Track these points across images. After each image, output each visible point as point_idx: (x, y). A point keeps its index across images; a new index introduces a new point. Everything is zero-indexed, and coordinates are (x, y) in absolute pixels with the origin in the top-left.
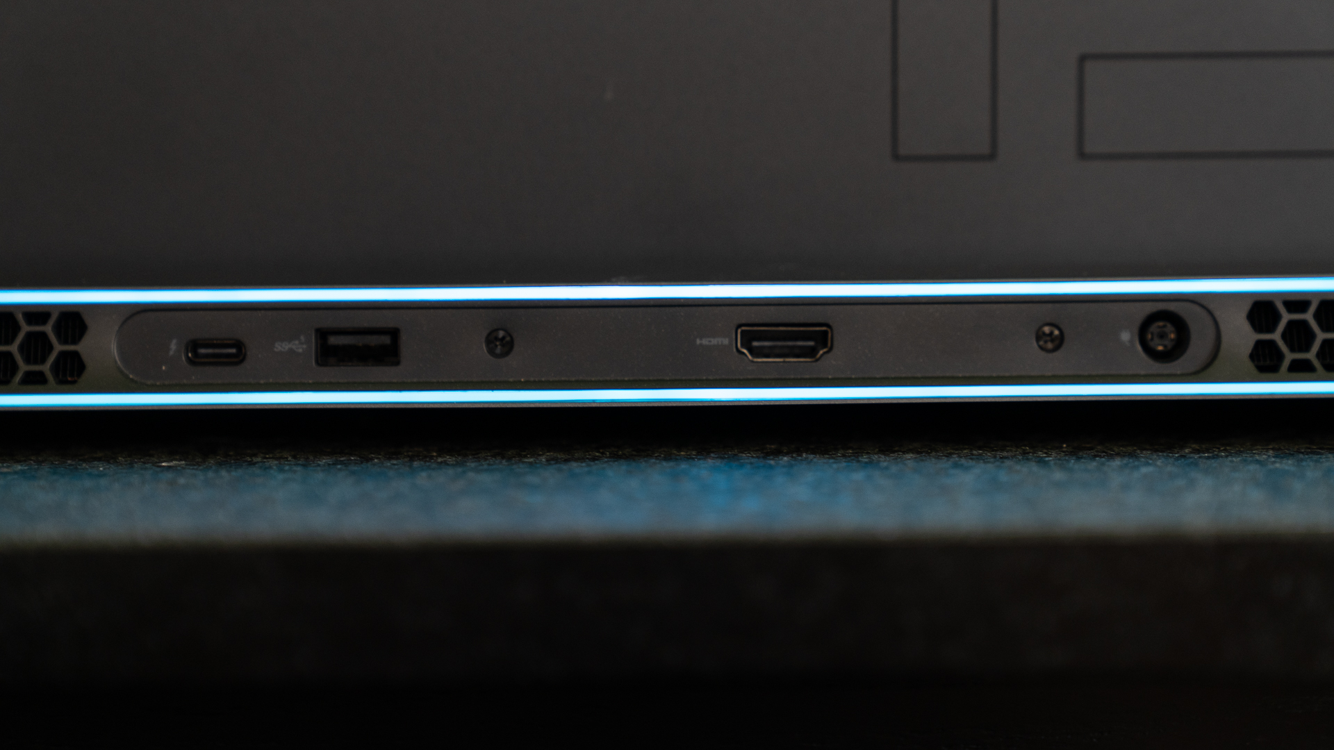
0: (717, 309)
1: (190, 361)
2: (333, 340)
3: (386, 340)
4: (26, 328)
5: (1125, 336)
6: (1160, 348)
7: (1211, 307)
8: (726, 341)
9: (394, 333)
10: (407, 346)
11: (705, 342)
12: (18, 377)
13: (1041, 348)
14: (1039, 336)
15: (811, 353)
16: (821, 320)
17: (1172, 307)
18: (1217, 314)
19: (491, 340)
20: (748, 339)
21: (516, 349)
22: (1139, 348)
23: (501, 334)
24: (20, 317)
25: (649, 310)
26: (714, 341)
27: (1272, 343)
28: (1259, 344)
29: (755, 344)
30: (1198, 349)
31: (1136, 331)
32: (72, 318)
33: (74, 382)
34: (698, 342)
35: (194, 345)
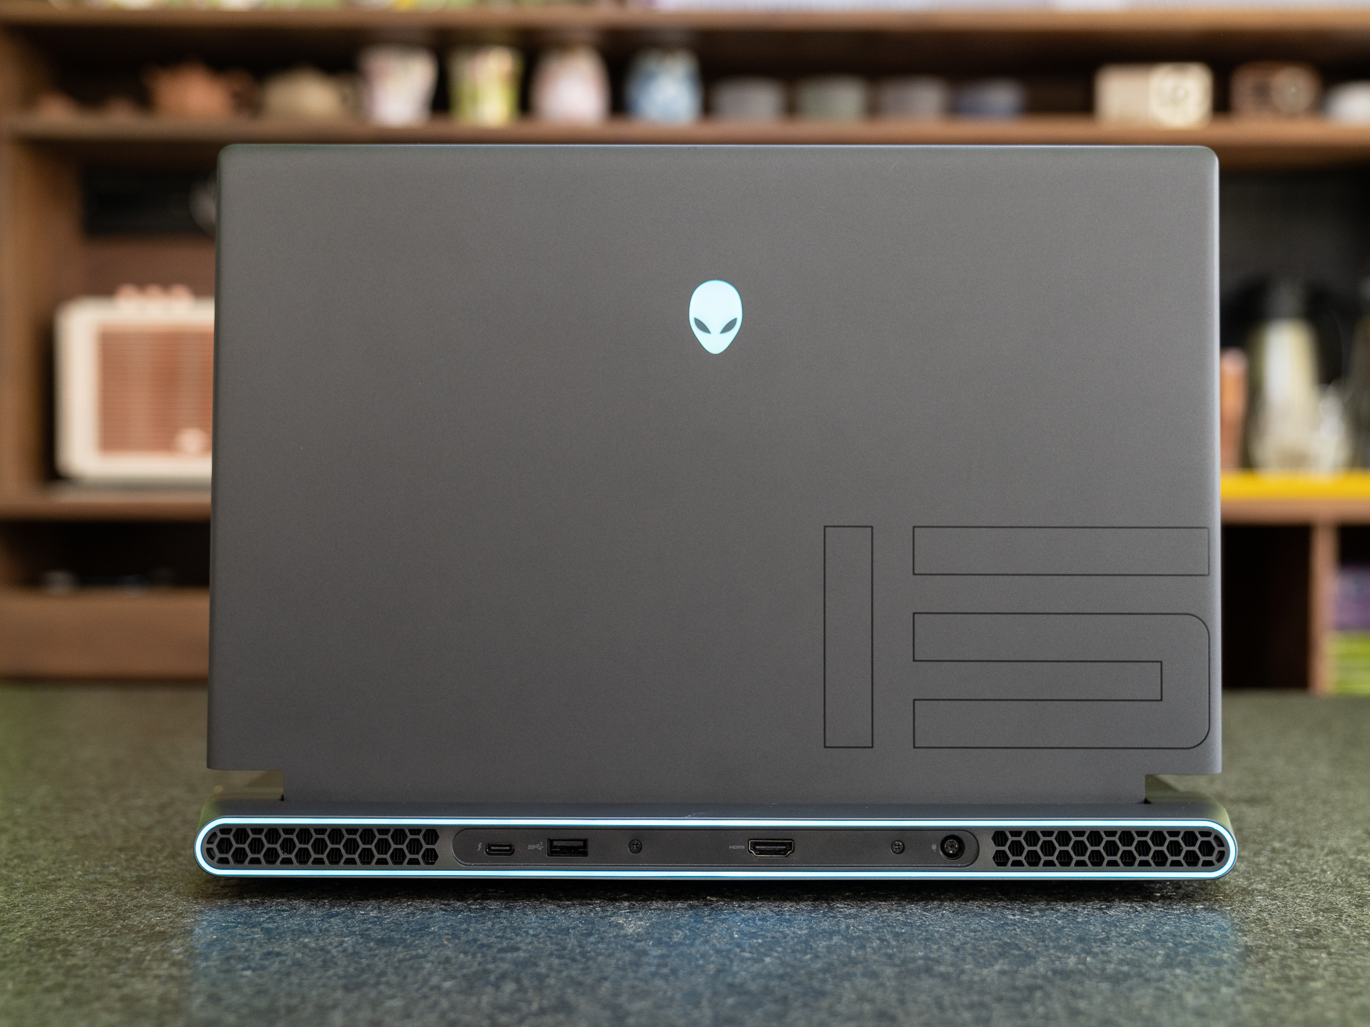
0: (739, 832)
1: (487, 853)
2: (555, 843)
3: (581, 844)
4: (410, 837)
5: (934, 847)
6: (951, 852)
7: (975, 833)
8: (743, 847)
9: (585, 841)
10: (591, 848)
11: (733, 847)
12: (406, 861)
13: (894, 852)
14: (893, 844)
15: (784, 852)
16: (789, 838)
17: (956, 833)
18: (978, 837)
19: (631, 844)
20: (754, 845)
21: (643, 850)
22: (941, 853)
23: (636, 843)
24: (407, 832)
25: (707, 831)
26: (738, 847)
27: (1004, 852)
28: (997, 852)
29: (757, 847)
30: (968, 852)
31: (940, 845)
32: (432, 833)
33: (433, 863)
34: (730, 847)
35: (489, 846)
